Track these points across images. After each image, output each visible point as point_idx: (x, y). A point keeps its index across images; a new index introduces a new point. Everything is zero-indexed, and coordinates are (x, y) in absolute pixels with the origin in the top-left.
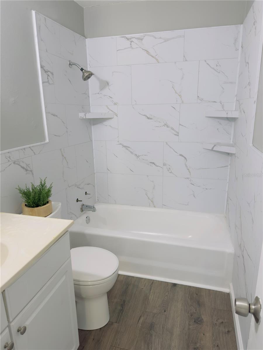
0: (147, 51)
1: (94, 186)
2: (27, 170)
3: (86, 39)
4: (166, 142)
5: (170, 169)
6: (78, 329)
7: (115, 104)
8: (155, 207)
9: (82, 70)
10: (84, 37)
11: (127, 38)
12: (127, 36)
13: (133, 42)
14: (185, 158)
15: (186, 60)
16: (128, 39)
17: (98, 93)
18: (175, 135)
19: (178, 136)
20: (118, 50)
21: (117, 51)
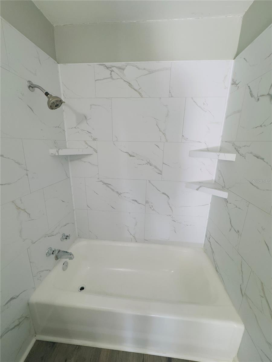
0: (129, 83)
1: (74, 223)
3: (59, 65)
4: (149, 180)
5: (152, 206)
7: (94, 140)
8: (136, 242)
9: (47, 94)
12: (108, 64)
13: (114, 71)
14: (168, 196)
15: (172, 96)
16: (108, 68)
17: (75, 128)
18: (158, 173)
19: (161, 174)
21: (96, 81)
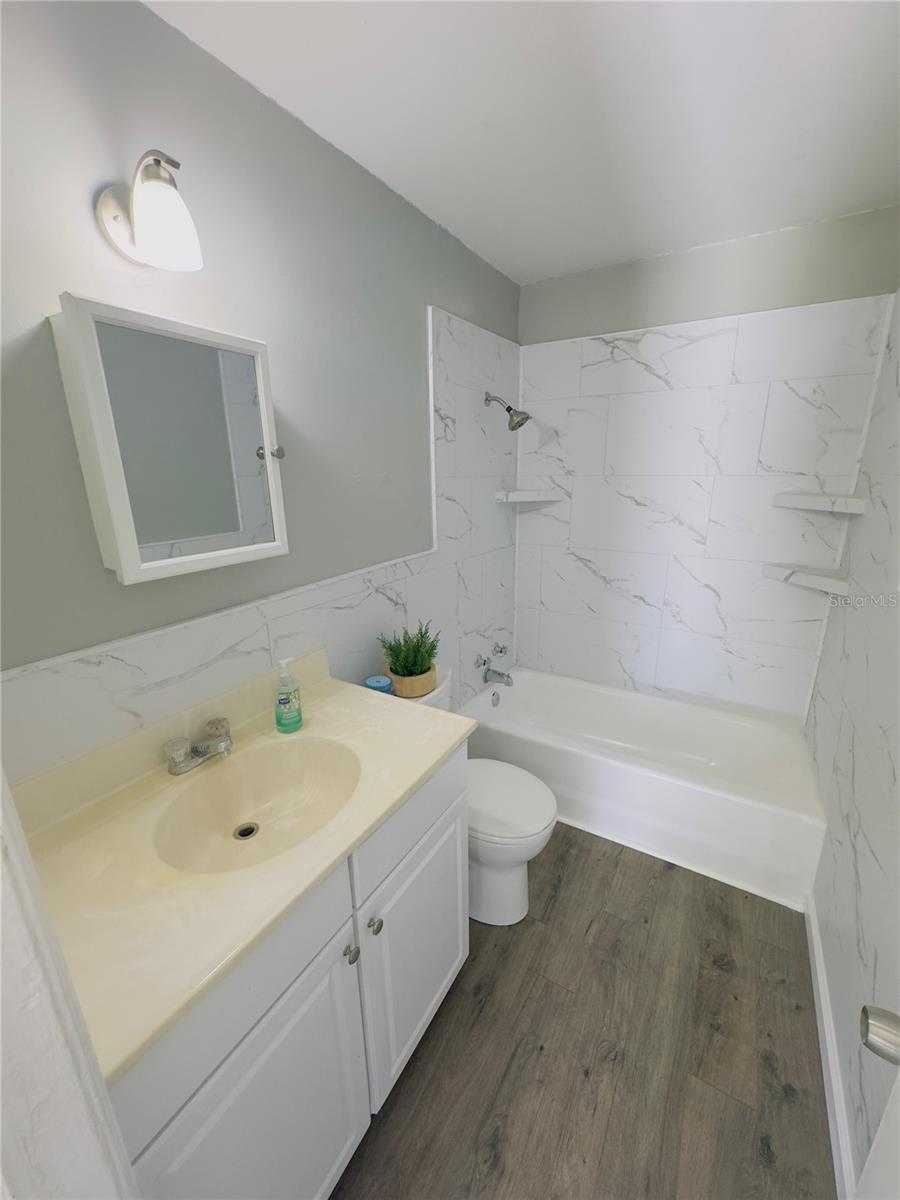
0: (647, 366)
1: (511, 633)
2: (396, 604)
3: (522, 348)
4: (675, 556)
5: (678, 613)
6: (470, 918)
7: (569, 473)
8: (636, 689)
9: (509, 409)
10: (517, 342)
11: (604, 341)
12: (607, 336)
13: (618, 347)
14: (718, 594)
15: (737, 382)
16: (607, 343)
17: (536, 452)
18: (697, 541)
19: (704, 544)
20: (584, 364)
21: (583, 367)
